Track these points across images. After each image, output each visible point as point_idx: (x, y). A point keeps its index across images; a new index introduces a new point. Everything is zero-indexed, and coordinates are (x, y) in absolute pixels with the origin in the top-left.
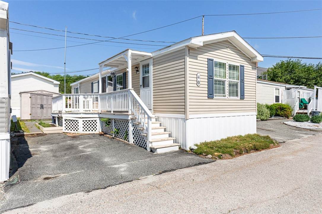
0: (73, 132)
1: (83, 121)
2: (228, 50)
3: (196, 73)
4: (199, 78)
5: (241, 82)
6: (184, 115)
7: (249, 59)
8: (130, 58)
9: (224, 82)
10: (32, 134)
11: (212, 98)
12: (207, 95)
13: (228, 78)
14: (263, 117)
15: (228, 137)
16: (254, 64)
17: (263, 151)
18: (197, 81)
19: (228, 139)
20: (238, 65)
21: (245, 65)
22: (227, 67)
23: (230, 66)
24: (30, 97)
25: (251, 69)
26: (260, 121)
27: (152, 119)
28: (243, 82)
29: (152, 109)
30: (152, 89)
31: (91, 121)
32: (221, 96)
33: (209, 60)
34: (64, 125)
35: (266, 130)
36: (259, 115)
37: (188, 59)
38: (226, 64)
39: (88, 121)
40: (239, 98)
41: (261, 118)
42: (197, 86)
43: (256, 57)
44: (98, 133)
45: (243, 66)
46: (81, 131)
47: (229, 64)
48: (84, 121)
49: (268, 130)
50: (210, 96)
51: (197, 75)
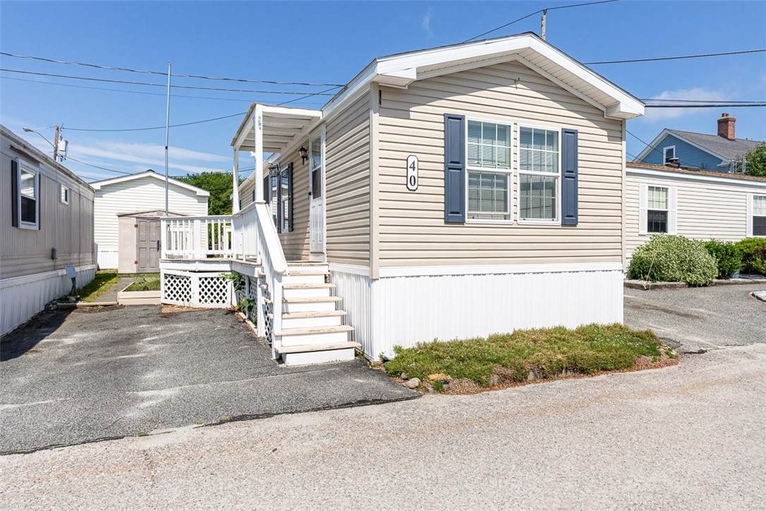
0: (180, 303)
1: (200, 279)
2: (521, 89)
3: (405, 155)
4: (414, 168)
5: (564, 177)
6: (367, 268)
7: (597, 112)
8: (260, 124)
9: (503, 179)
10: (93, 306)
11: (461, 222)
12: (442, 214)
13: (518, 167)
14: (693, 278)
15: (517, 329)
16: (616, 126)
17: (603, 376)
18: (407, 177)
19: (517, 335)
20: (557, 128)
21: (580, 129)
22: (515, 135)
23: (526, 135)
24: (136, 226)
25: (606, 139)
26: (682, 287)
27: (283, 277)
28: (575, 178)
29: (325, 251)
30: (325, 201)
31: (215, 280)
32: (498, 217)
33: (449, 118)
34: (163, 287)
35: (679, 314)
36: (683, 270)
37: (376, 118)
38: (510, 126)
39: (209, 280)
40: (560, 222)
41: (688, 279)
42: (408, 191)
43: (617, 103)
44: (229, 306)
45: (574, 133)
46: (195, 302)
47: (521, 128)
48: (203, 280)
49: (687, 315)
50: (454, 214)
51: (407, 160)
